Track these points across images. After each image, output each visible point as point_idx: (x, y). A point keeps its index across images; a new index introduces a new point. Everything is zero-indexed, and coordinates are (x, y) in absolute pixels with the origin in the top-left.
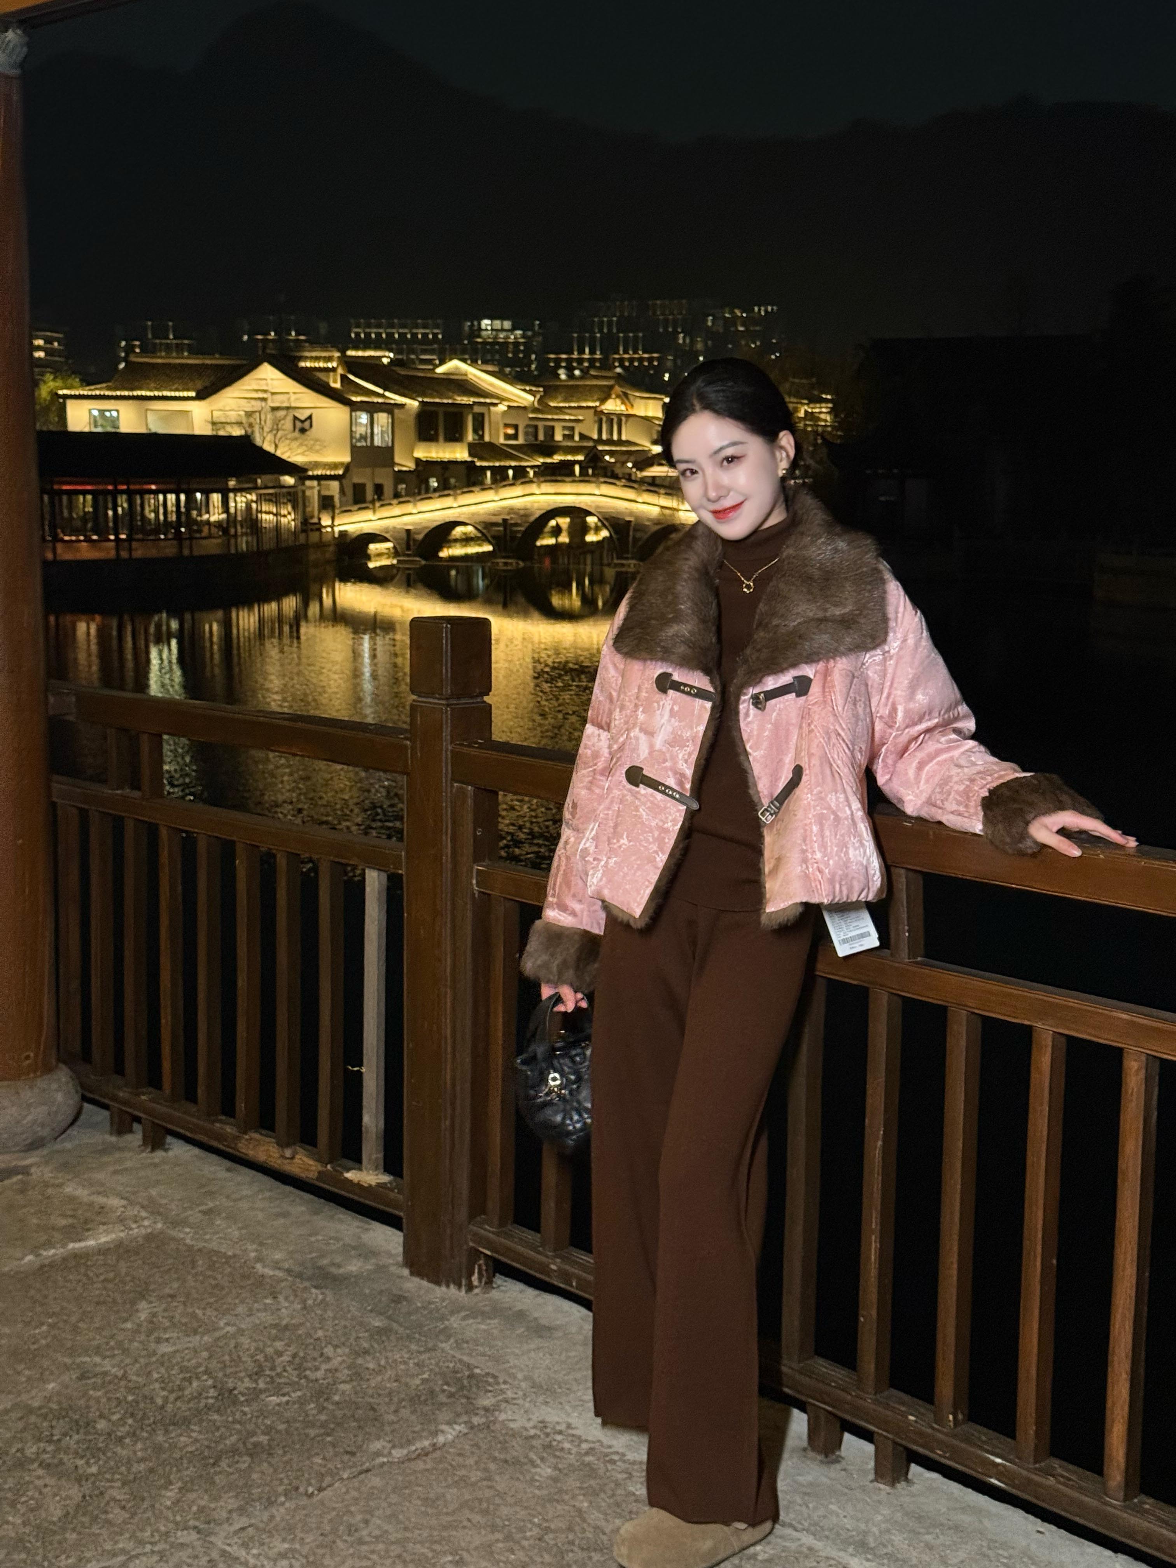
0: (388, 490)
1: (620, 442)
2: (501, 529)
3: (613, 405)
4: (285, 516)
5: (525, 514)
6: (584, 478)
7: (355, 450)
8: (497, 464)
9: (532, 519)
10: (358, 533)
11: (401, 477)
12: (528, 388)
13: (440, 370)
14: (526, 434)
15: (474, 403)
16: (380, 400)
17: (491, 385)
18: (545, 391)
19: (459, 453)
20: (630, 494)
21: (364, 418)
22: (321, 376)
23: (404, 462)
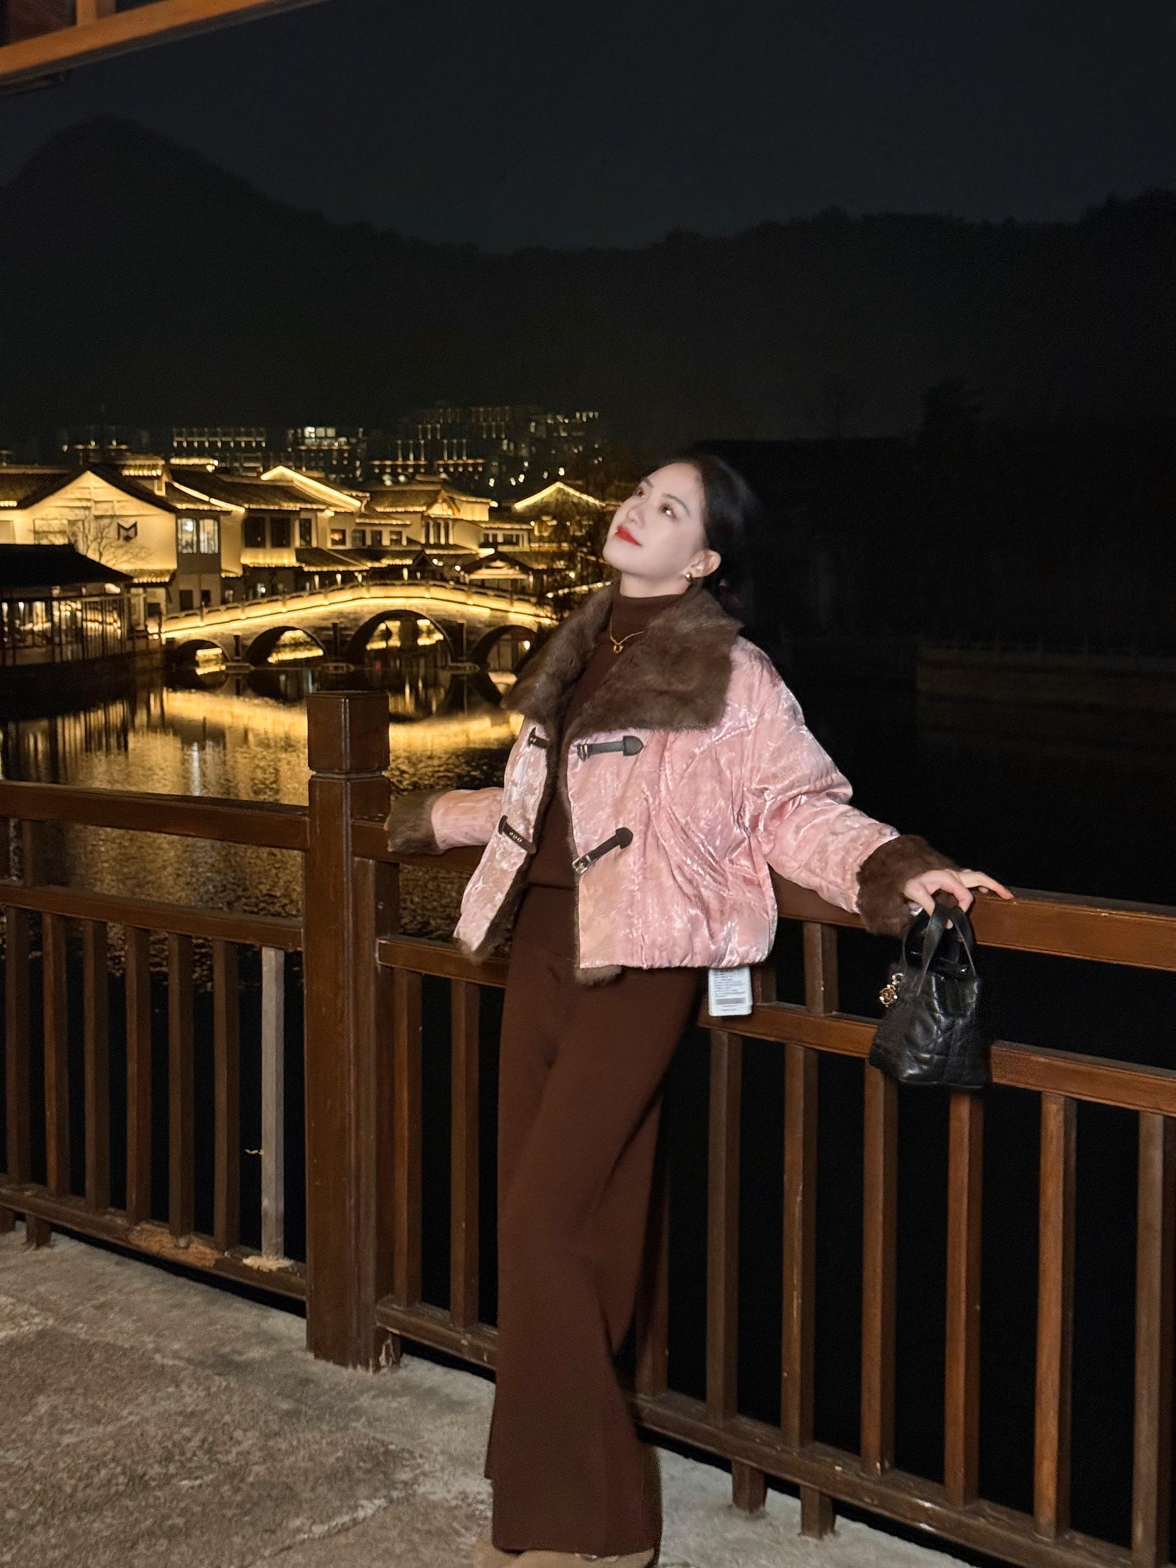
0: (215, 596)
1: (447, 546)
2: (331, 633)
3: (439, 510)
4: (111, 624)
5: (354, 618)
6: (413, 581)
7: (180, 557)
8: (325, 569)
9: (362, 623)
10: (186, 640)
11: (228, 583)
12: (354, 494)
13: (266, 477)
14: (354, 539)
15: (301, 509)
16: (206, 507)
17: (318, 491)
18: (371, 497)
19: (287, 559)
20: (460, 596)
21: (189, 525)
22: (146, 484)
23: (231, 569)
